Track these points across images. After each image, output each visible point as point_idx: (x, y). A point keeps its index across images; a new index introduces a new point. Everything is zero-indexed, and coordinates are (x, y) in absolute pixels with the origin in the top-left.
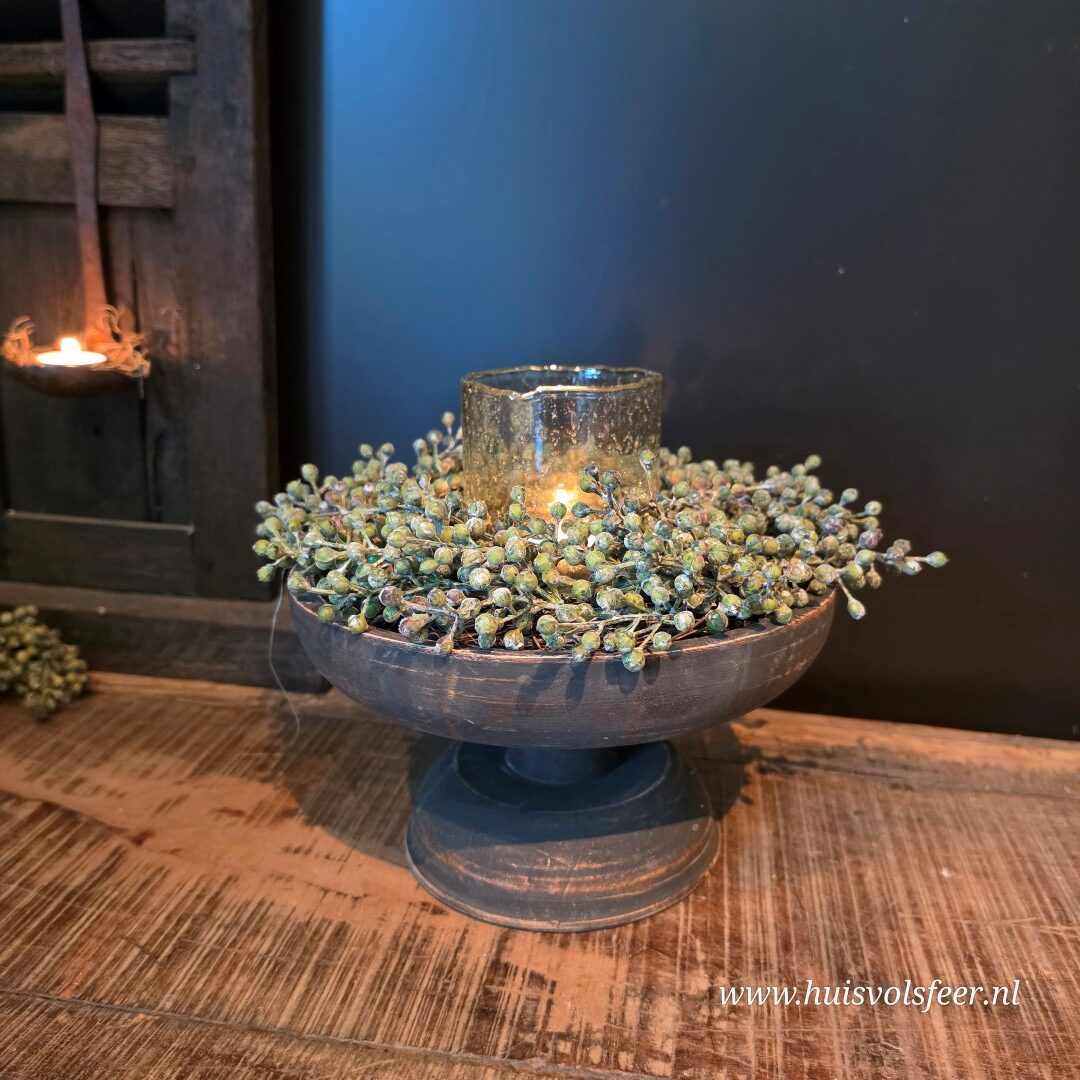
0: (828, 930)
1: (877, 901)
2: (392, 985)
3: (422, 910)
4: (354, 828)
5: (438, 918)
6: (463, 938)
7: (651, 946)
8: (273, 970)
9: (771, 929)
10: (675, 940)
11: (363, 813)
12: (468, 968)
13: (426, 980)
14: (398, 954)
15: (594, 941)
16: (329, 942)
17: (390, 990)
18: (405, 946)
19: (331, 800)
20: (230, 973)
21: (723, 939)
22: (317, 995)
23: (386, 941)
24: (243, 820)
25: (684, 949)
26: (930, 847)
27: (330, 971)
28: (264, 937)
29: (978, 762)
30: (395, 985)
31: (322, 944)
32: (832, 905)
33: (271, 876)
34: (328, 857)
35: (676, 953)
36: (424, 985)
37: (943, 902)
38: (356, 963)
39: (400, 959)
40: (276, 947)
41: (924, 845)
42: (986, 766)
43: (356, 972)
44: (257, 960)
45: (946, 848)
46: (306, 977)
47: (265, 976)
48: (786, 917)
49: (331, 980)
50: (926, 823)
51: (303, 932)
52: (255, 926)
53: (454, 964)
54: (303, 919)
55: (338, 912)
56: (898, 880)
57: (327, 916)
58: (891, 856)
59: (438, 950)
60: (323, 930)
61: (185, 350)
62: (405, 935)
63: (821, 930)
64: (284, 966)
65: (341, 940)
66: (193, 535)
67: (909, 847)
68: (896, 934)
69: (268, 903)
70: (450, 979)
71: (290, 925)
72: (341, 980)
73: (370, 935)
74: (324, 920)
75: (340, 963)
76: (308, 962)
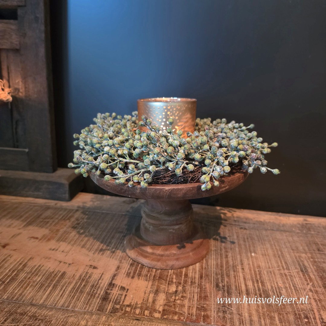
0: (215, 272)
1: (231, 263)
2: (77, 291)
3: (90, 267)
4: (72, 243)
5: (95, 270)
6: (101, 276)
7: (159, 277)
8: (40, 287)
9: (198, 272)
10: (167, 276)
11: (76, 238)
12: (102, 285)
13: (88, 289)
14: (80, 281)
15: (142, 276)
16: (59, 278)
17: (76, 292)
18: (83, 279)
19: (67, 234)
20: (27, 287)
21: (182, 275)
22: (53, 294)
23: (77, 277)
24: (38, 240)
25: (170, 278)
26: (249, 246)
27: (58, 286)
28: (39, 276)
29: (267, 221)
30: (78, 291)
31: (57, 278)
32: (217, 264)
33: (44, 257)
34: (63, 252)
35: (167, 280)
36: (87, 291)
37: (251, 263)
38: (67, 284)
39: (81, 283)
40: (43, 279)
41: (248, 246)
42: (269, 222)
43: (66, 287)
44: (36, 283)
45: (254, 247)
46: (50, 288)
47: (38, 288)
48: (202, 268)
49: (58, 289)
50: (249, 239)
51: (51, 275)
52: (37, 273)
53: (97, 284)
54: (52, 271)
55: (63, 268)
56: (238, 257)
57: (60, 270)
58: (237, 249)
59: (93, 280)
60: (58, 274)
61: (24, 94)
62: (83, 275)
63: (213, 272)
64: (44, 285)
65: (63, 277)
66: (28, 152)
67: (243, 247)
68: (236, 273)
69: (42, 266)
70: (96, 289)
71: (48, 272)
72: (61, 289)
73: (72, 275)
74: (58, 271)
75: (62, 284)
76: (51, 284)
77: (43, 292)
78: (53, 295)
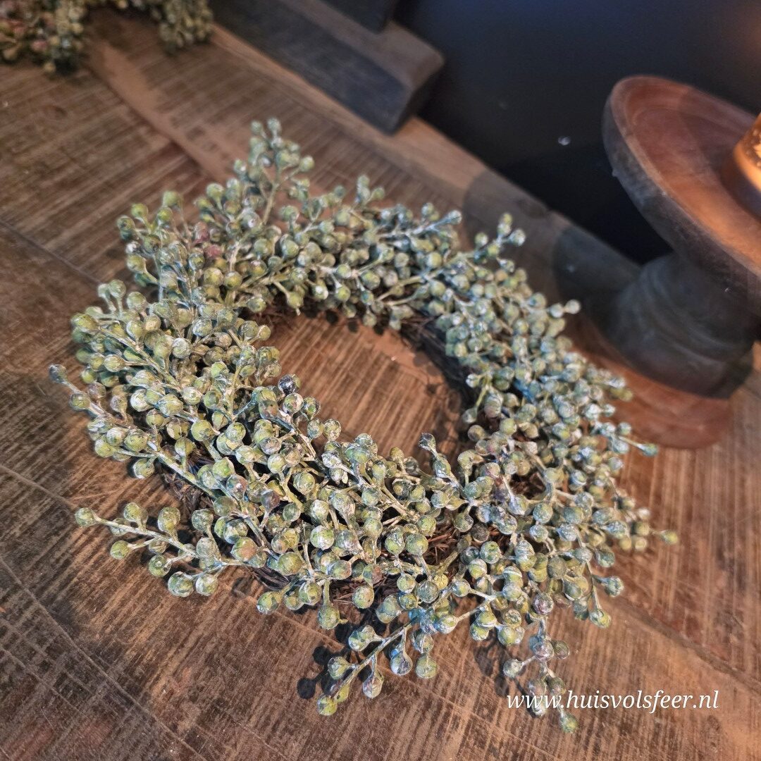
0: (716, 516)
8: (344, 381)
9: (681, 498)
20: (315, 370)
22: (374, 415)
27: (384, 399)
31: (380, 374)
38: (402, 401)
40: (349, 361)
43: (402, 408)
44: (334, 366)
46: (367, 397)
47: (339, 383)
51: (367, 359)
63: (712, 513)
64: (352, 380)
65: (393, 375)
68: (757, 536)
72: (391, 410)
74: (382, 353)
75: (391, 395)
76: (369, 385)
77: (351, 400)
78: (375, 419)
